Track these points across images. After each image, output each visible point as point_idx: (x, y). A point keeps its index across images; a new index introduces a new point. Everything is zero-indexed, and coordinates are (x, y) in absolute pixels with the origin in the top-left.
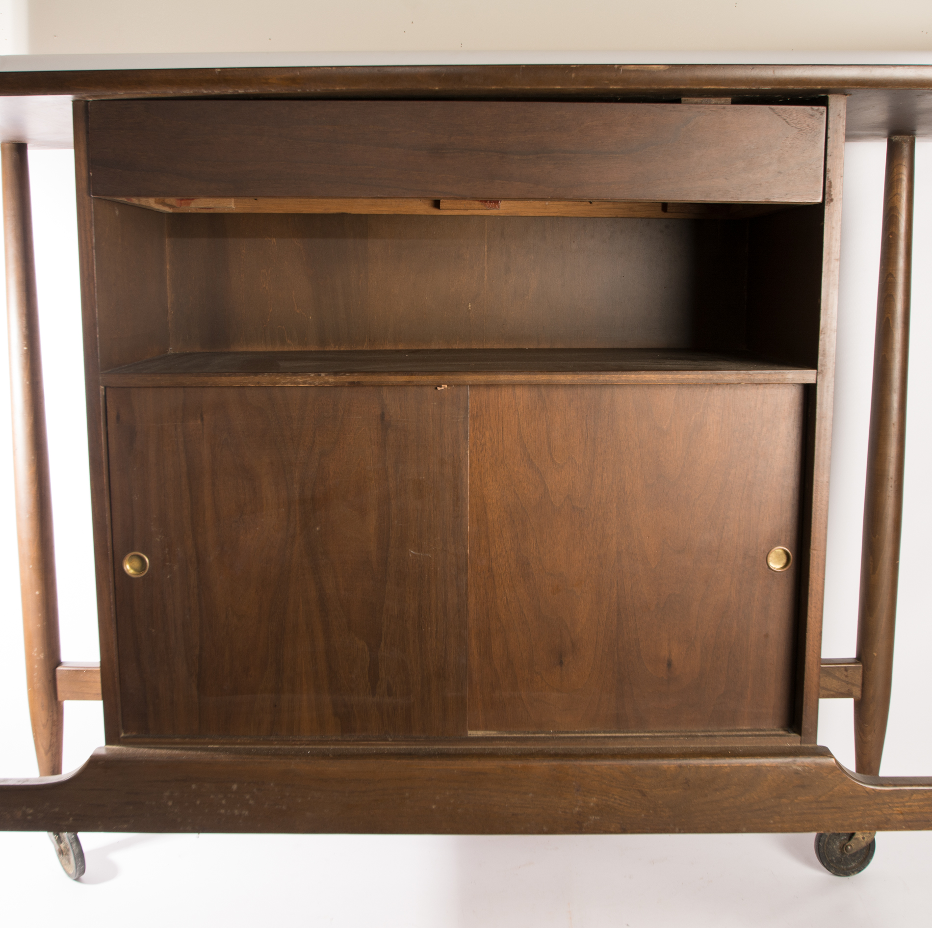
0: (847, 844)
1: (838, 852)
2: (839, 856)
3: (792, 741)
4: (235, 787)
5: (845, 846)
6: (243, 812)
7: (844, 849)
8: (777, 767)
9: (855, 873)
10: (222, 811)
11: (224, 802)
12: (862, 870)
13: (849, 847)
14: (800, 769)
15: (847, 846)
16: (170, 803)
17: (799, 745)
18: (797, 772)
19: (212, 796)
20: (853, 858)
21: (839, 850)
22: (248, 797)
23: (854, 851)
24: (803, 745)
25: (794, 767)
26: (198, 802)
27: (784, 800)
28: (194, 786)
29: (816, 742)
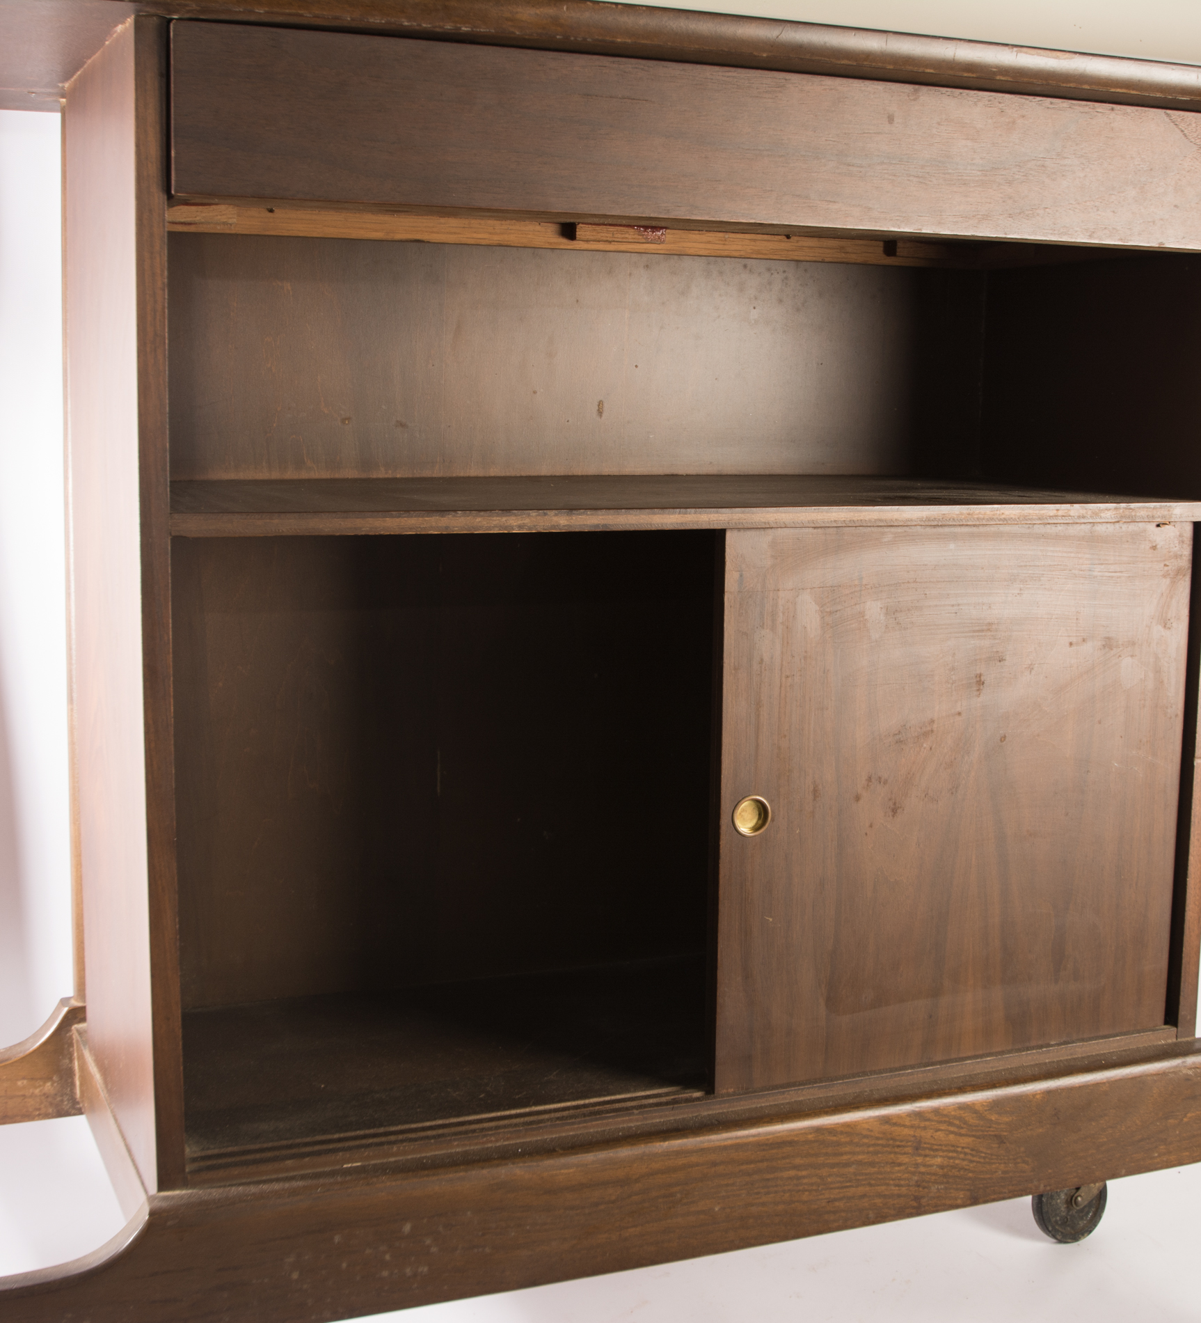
0: (1076, 1195)
1: (1063, 1208)
2: (1064, 1214)
3: (1166, 1036)
4: (407, 1228)
5: (1074, 1198)
6: (420, 1270)
7: (1073, 1201)
8: (1162, 1074)
9: (1086, 1235)
10: (385, 1274)
11: (388, 1257)
12: (1094, 1229)
13: (1079, 1199)
14: (1190, 1072)
15: (1076, 1198)
16: (295, 1276)
17: (1174, 1040)
18: (1187, 1079)
19: (368, 1251)
20: (1081, 1215)
21: (1065, 1206)
22: (428, 1242)
23: (1086, 1203)
24: (1179, 1040)
25: (1185, 1071)
26: (344, 1265)
27: (1171, 1121)
28: (337, 1239)
29: (1194, 1035)
